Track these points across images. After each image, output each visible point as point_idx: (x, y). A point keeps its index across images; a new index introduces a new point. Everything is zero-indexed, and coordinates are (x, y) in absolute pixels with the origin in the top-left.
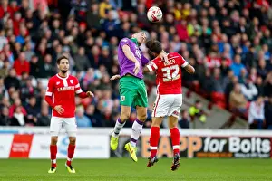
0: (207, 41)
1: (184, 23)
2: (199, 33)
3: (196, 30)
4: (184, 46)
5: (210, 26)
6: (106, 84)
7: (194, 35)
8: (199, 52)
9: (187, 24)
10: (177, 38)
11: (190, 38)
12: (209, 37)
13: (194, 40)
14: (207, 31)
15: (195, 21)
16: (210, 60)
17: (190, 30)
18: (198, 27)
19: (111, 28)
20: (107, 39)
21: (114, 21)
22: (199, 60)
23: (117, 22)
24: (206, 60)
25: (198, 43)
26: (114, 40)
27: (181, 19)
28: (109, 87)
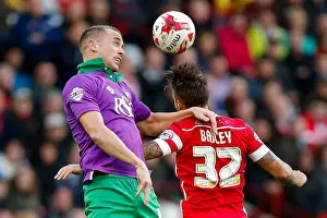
0: (302, 72)
1: (239, 22)
2: (280, 51)
3: (272, 42)
4: (239, 86)
5: (312, 30)
6: (26, 194)
7: (266, 57)
8: (283, 105)
9: (248, 27)
10: (220, 64)
11: (255, 64)
12: (309, 61)
13: (268, 68)
14: (305, 45)
15: (268, 18)
16: (311, 125)
17: (257, 41)
18: (278, 33)
19: (36, 38)
20: (27, 70)
21: (45, 18)
22: (282, 125)
23: (55, 21)
24: (301, 125)
25: (277, 77)
26: (47, 71)
27: (231, 13)
28: (34, 201)
